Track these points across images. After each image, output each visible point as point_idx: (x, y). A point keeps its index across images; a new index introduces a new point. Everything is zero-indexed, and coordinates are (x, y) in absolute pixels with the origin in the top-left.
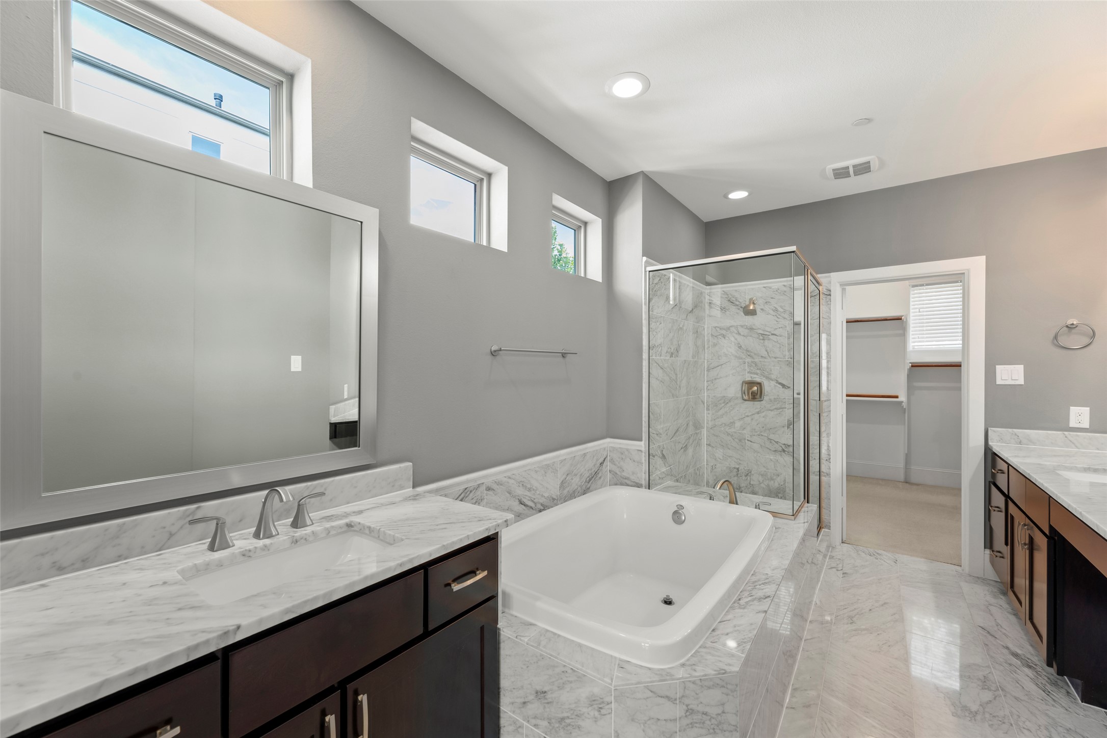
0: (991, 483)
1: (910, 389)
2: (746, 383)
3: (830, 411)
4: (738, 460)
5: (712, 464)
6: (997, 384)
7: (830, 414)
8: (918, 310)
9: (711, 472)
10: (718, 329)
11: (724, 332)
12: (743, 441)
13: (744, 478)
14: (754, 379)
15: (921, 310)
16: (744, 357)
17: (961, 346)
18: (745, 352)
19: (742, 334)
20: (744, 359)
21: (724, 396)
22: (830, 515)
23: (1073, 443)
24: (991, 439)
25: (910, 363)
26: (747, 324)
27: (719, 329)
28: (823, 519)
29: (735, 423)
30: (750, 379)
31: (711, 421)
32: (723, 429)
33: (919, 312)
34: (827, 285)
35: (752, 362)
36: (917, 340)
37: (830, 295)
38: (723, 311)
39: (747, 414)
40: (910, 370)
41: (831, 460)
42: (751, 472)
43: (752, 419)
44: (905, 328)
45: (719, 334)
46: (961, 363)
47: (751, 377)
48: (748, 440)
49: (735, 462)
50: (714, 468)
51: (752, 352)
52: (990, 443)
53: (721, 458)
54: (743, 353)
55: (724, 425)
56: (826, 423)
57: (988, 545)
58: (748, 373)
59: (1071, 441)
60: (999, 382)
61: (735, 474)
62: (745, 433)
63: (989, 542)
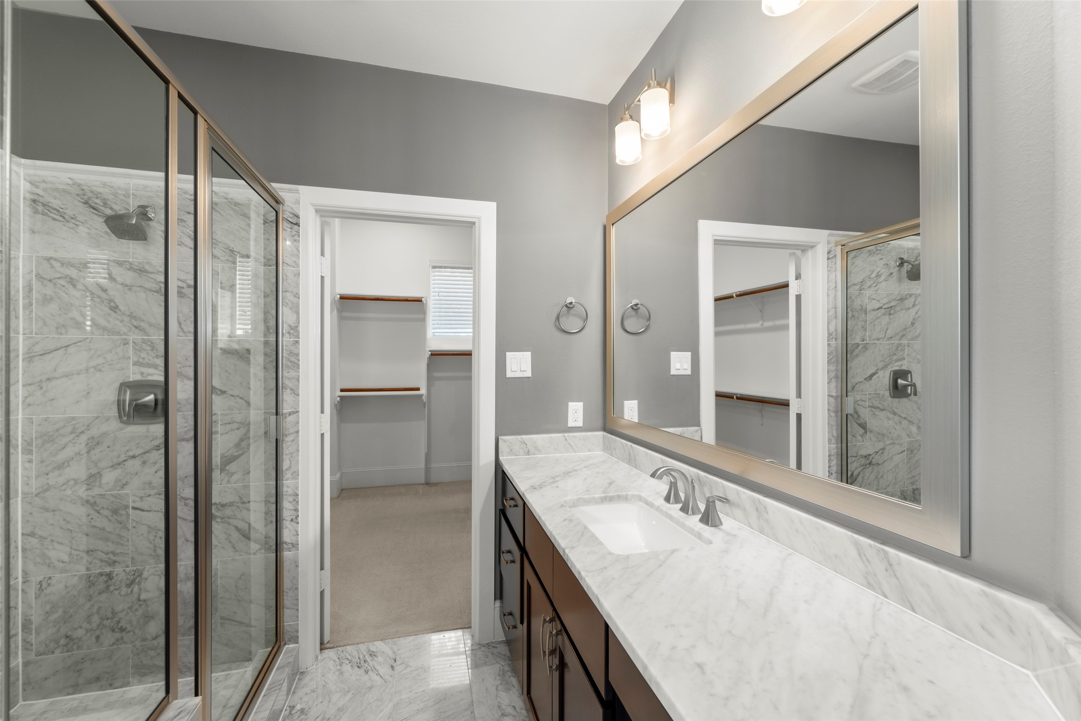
0: (502, 514)
1: (430, 380)
2: (129, 387)
3: (298, 432)
4: (111, 556)
5: (40, 578)
6: (507, 377)
7: (297, 436)
8: (437, 294)
9: (36, 598)
10: (57, 265)
11: (73, 273)
12: (123, 512)
13: (124, 590)
14: (150, 378)
15: (440, 294)
16: (125, 330)
17: (471, 334)
18: (126, 319)
19: (119, 279)
20: (125, 334)
21: (73, 418)
22: (298, 617)
23: (571, 447)
24: (502, 452)
25: (430, 351)
26: (131, 260)
27: (59, 264)
28: (286, 628)
29: (101, 475)
30: (138, 377)
31: (37, 477)
32: (69, 492)
33: (439, 296)
34: (293, 206)
35: (144, 341)
36: (437, 326)
37: (298, 224)
38: (71, 225)
39: (131, 454)
40: (429, 359)
41: (299, 519)
42: (140, 575)
43: (144, 463)
44: (425, 313)
45: (59, 275)
46: (471, 351)
47: (142, 373)
48: (134, 508)
49: (101, 561)
50: (44, 585)
51: (143, 321)
52: (501, 458)
53: (66, 558)
54: (122, 321)
55: (72, 482)
56: (291, 453)
57: (498, 596)
58: (134, 364)
59: (569, 444)
60: (509, 374)
61: (102, 586)
62: (127, 494)
63: (500, 593)
